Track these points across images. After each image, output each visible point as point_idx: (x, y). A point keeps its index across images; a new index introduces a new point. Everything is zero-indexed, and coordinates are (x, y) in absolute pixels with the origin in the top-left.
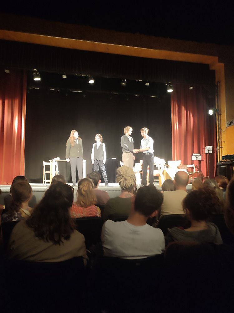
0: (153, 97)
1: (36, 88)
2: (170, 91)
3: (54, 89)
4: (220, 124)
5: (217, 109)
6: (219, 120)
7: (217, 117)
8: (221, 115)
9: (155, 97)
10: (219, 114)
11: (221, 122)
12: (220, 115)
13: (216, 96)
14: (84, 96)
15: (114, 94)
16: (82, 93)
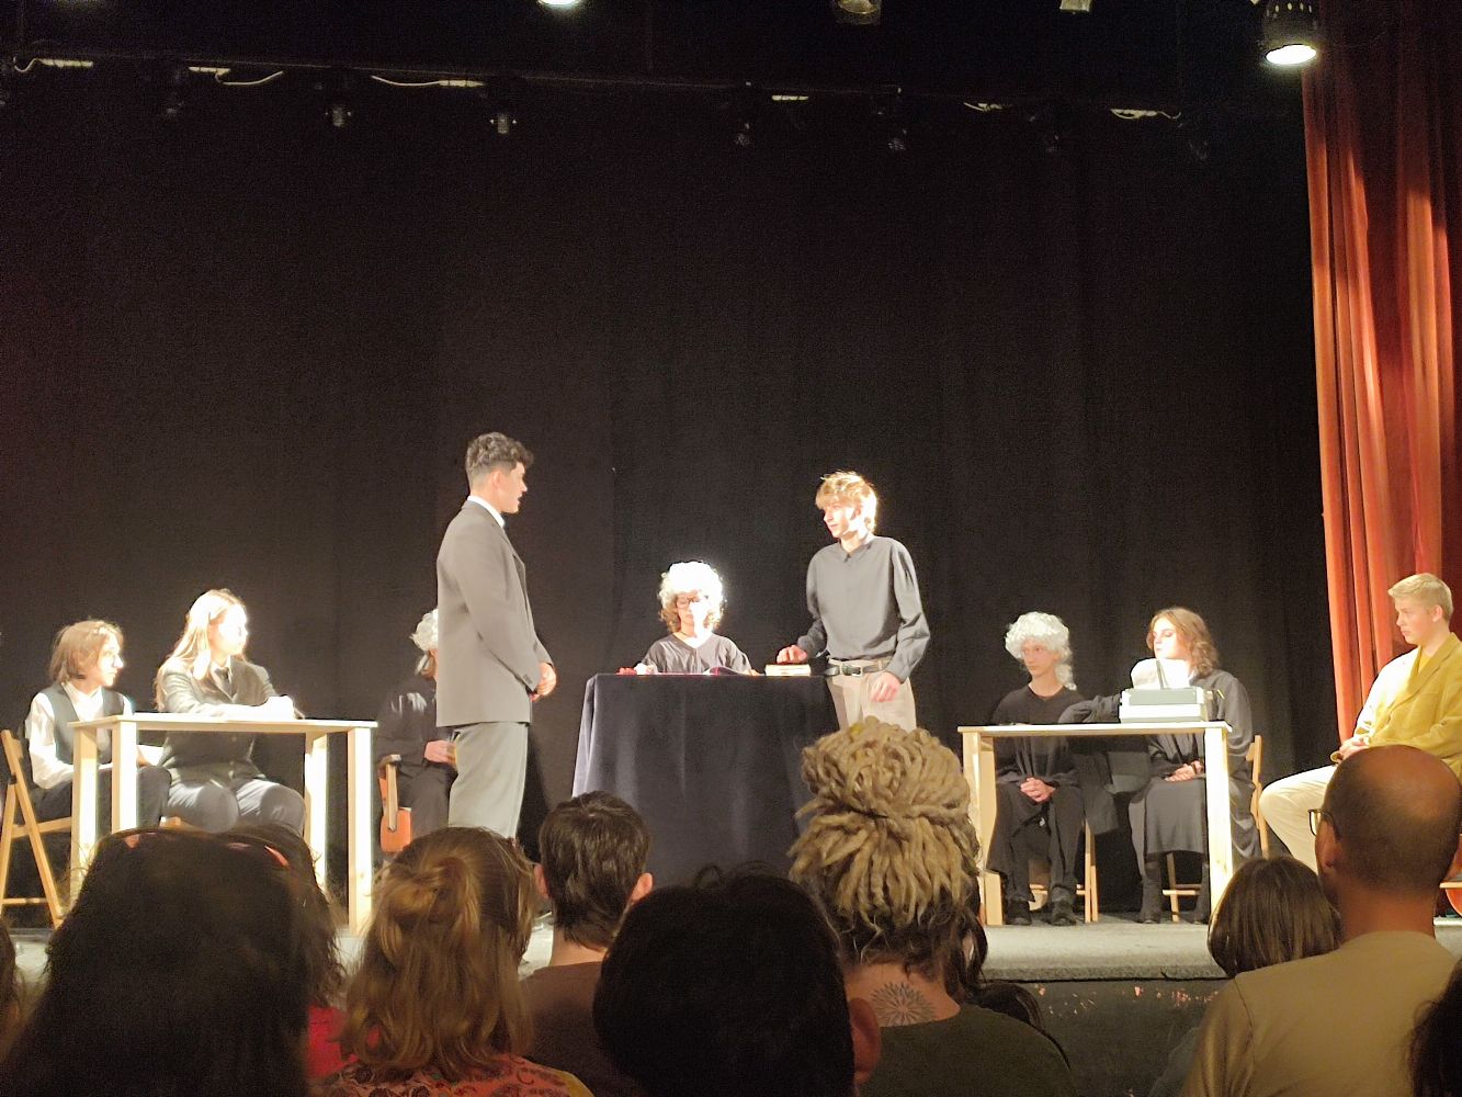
0: (1138, 114)
1: (60, 63)
2: (1292, 56)
3: (222, 71)
9: (1152, 114)
14: (495, 126)
15: (777, 98)
16: (483, 96)
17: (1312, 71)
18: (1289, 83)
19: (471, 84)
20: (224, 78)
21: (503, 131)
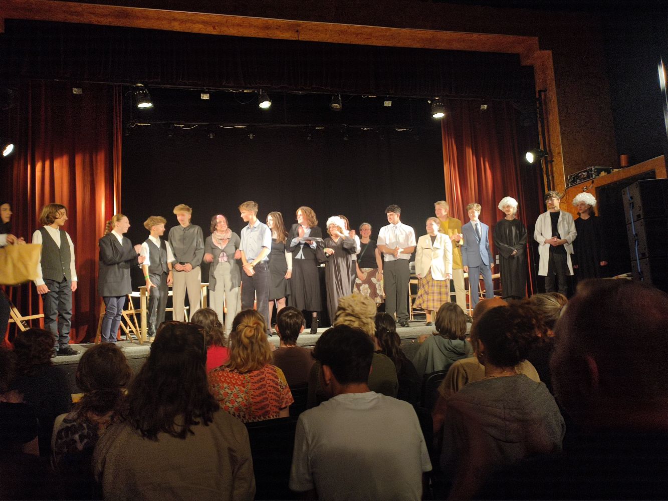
0: (402, 130)
1: (142, 124)
2: (439, 115)
3: (183, 125)
4: (551, 182)
5: (543, 150)
6: (550, 174)
7: (543, 166)
8: (553, 163)
10: (549, 159)
11: (553, 177)
12: (549, 162)
13: (539, 122)
14: (250, 137)
15: (317, 128)
16: (246, 129)
17: (443, 119)
18: (439, 121)
19: (243, 127)
20: (183, 127)
21: (251, 138)
